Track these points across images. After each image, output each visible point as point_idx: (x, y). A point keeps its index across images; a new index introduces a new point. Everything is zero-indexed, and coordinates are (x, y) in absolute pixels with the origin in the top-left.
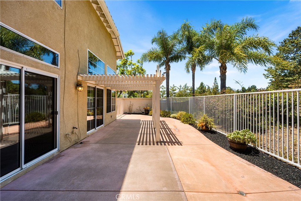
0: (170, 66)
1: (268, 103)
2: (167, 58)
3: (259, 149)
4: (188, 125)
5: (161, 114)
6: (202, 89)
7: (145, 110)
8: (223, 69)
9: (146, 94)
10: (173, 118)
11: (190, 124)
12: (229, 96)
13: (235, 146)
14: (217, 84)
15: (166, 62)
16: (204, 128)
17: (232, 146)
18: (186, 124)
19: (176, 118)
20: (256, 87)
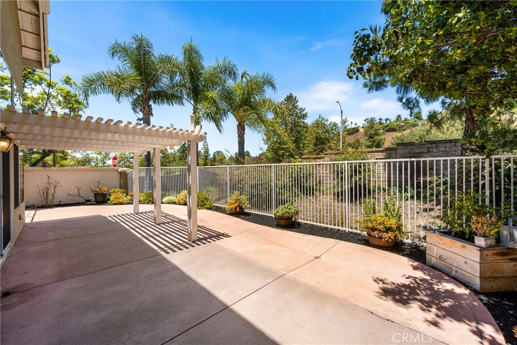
0: (151, 109)
1: (292, 174)
2: (145, 92)
3: (299, 221)
4: (205, 210)
5: (142, 199)
6: (184, 153)
7: (95, 194)
8: (241, 129)
9: (61, 157)
10: (169, 203)
11: (208, 209)
12: (264, 166)
13: (283, 222)
14: (207, 145)
15: (143, 98)
16: (238, 209)
17: (280, 223)
18: (202, 210)
19: (175, 203)
20: (249, 153)
